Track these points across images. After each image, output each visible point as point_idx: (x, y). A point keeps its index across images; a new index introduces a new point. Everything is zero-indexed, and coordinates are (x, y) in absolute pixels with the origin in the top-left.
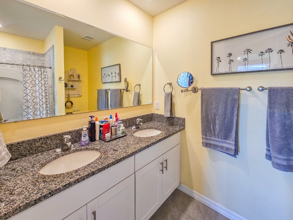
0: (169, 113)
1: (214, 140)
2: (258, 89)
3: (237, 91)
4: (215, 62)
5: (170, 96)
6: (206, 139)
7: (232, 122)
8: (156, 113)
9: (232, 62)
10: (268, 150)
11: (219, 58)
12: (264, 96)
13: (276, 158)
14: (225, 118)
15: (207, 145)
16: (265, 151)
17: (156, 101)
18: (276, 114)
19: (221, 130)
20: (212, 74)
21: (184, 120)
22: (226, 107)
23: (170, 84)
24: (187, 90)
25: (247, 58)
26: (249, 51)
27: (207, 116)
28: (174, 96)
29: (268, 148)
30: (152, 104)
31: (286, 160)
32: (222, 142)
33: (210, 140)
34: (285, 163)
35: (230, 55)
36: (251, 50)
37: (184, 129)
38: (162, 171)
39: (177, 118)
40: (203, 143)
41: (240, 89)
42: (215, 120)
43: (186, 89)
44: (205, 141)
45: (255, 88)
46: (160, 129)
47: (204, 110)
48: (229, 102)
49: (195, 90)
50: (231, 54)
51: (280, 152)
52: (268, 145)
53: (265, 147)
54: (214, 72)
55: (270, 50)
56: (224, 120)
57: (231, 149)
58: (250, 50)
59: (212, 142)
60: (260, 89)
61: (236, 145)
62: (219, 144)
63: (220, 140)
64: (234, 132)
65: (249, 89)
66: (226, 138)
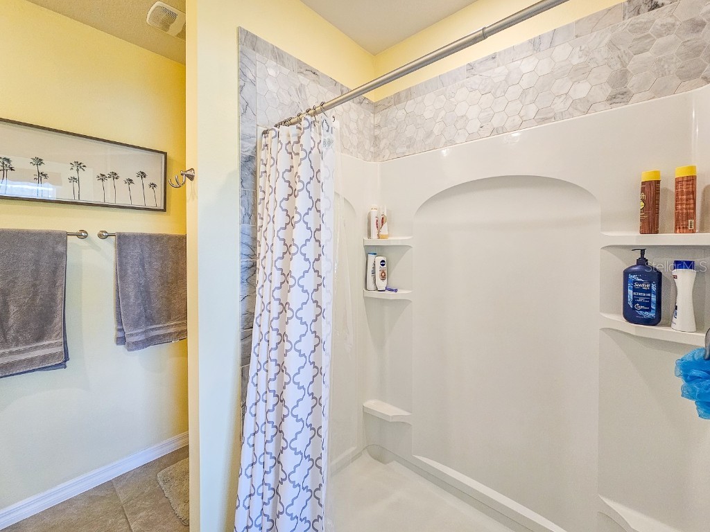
2: (100, 236)
3: (62, 238)
9: (43, 177)
10: (121, 330)
11: (8, 160)
12: (109, 247)
13: (132, 335)
14: (35, 294)
18: (129, 271)
25: (76, 177)
26: (79, 166)
29: (120, 327)
31: (143, 333)
34: (142, 338)
35: (39, 162)
36: (84, 166)
41: (67, 234)
42: (6, 306)
45: (93, 234)
48: (45, 260)
50: (41, 160)
51: (136, 324)
52: (119, 322)
55: (114, 175)
56: (33, 299)
57: (54, 355)
58: (82, 165)
60: (103, 236)
61: (65, 343)
62: (23, 357)
63: (22, 348)
64: (58, 320)
65: (82, 235)
66: (39, 338)
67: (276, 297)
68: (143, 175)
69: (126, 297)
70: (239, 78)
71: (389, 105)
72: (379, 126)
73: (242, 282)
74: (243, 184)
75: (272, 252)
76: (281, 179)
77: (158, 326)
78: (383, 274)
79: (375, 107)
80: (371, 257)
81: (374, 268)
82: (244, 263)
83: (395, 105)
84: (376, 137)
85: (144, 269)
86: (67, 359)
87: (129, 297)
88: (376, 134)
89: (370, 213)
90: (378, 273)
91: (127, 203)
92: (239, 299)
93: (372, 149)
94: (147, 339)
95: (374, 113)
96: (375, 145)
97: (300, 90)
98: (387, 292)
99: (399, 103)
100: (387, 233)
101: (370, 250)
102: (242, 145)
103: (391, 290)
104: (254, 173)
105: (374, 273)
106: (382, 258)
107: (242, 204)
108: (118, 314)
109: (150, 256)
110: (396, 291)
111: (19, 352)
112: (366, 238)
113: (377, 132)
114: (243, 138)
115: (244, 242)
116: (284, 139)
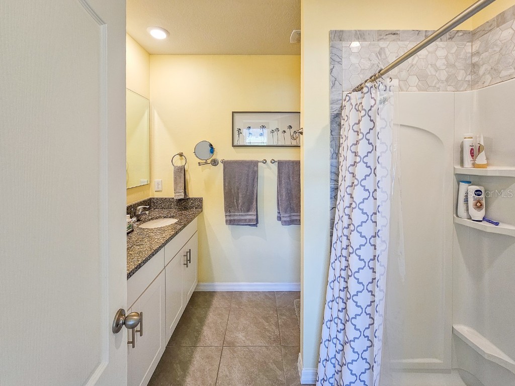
0: (183, 194)
1: (238, 216)
2: (271, 162)
3: (255, 163)
4: (236, 133)
5: (183, 171)
6: (230, 216)
7: (253, 193)
8: (156, 197)
9: (251, 135)
10: (279, 213)
11: (240, 129)
12: (275, 167)
13: (283, 217)
14: (247, 190)
15: (230, 222)
16: (276, 214)
17: (156, 179)
18: (283, 181)
19: (244, 203)
20: (233, 146)
21: (200, 200)
22: (248, 179)
23: (181, 155)
24: (206, 163)
25: (262, 133)
27: (230, 190)
28: (187, 171)
29: (279, 211)
30: (148, 185)
31: (289, 216)
32: (245, 215)
33: (234, 215)
34: (288, 219)
35: (249, 128)
37: (202, 211)
38: (187, 264)
39: (192, 199)
40: (227, 221)
41: (258, 162)
42: (238, 194)
43: (204, 161)
44: (228, 218)
45: (269, 161)
46: (173, 217)
47: (227, 185)
48: (250, 174)
49: (215, 163)
51: (286, 212)
52: (279, 209)
53: (276, 210)
54: (235, 144)
55: (277, 130)
56: (246, 192)
57: (253, 219)
58: (264, 127)
59: (236, 218)
60: (273, 162)
61: (257, 214)
62: (243, 218)
63: (243, 214)
64: (255, 203)
65: (265, 162)
66: (248, 211)
67: (346, 213)
68: (290, 127)
69: (281, 195)
70: (330, 64)
71: (490, 28)
72: (478, 53)
73: (331, 198)
74: (332, 133)
75: (345, 181)
76: (351, 130)
77: (295, 214)
78: (478, 204)
79: (472, 35)
80: (463, 186)
81: (467, 196)
82: (332, 186)
83: (498, 26)
84: (474, 65)
85: (290, 181)
86: (257, 222)
87: (283, 196)
88: (474, 61)
89: (463, 142)
90: (471, 202)
91: (283, 144)
92: (329, 209)
93: (469, 78)
94: (291, 220)
95: (472, 42)
96: (473, 72)
97: (381, 52)
98: (485, 224)
99: (504, 23)
100: (485, 162)
101: (462, 179)
102: (332, 107)
103: (489, 221)
104: (340, 125)
105: (466, 200)
106: (478, 188)
107: (331, 146)
108: (278, 204)
109: (293, 173)
110: (497, 224)
111: (242, 215)
112: (458, 167)
113: (475, 59)
114: (332, 102)
115: (333, 171)
116: (353, 102)
